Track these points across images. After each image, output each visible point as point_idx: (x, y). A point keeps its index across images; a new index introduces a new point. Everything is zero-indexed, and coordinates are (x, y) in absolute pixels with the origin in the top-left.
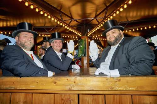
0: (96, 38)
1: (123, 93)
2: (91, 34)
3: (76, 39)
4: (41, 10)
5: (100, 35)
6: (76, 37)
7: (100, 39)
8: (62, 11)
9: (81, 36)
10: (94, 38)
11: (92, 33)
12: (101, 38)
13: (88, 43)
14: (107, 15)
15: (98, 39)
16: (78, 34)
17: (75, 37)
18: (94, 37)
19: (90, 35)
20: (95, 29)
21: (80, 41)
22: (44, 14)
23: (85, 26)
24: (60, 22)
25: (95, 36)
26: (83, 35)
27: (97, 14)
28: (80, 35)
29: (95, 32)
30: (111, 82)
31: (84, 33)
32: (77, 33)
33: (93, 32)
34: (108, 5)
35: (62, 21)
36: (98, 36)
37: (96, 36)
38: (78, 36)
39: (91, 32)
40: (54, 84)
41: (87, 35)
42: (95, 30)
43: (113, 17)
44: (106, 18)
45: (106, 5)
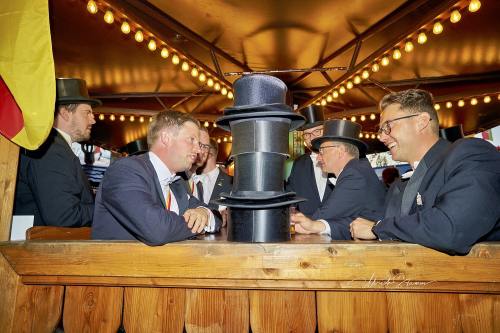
4: (150, 38)
8: (217, 45)
14: (360, 59)
22: (159, 50)
24: (215, 82)
34: (361, 30)
35: (219, 76)
43: (371, 73)
44: (353, 70)
45: (354, 31)
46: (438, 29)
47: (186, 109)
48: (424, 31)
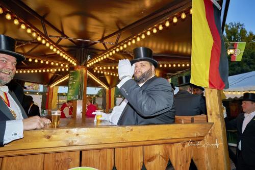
0: (100, 71)
1: (134, 144)
2: (92, 63)
3: (65, 69)
5: (107, 68)
6: (67, 66)
7: (105, 73)
8: (46, 19)
9: (75, 64)
10: (97, 71)
11: (95, 62)
12: (107, 72)
13: (86, 77)
14: (120, 40)
15: (102, 72)
16: (71, 61)
17: (64, 65)
18: (96, 68)
19: (90, 65)
20: (100, 58)
21: (73, 74)
23: (82, 49)
24: (42, 39)
25: (99, 68)
26: (79, 63)
27: (105, 36)
28: (73, 63)
29: (99, 62)
30: (123, 132)
31: (81, 61)
32: (69, 60)
33: (97, 61)
34: (122, 27)
35: (45, 36)
36: (103, 68)
37: (101, 68)
38: (71, 64)
39: (93, 61)
40: (47, 140)
41: (85, 65)
42: (99, 60)
43: (128, 46)
44: (117, 44)
45: (119, 27)
46: (155, 31)
47: (23, 50)
48: (150, 30)
